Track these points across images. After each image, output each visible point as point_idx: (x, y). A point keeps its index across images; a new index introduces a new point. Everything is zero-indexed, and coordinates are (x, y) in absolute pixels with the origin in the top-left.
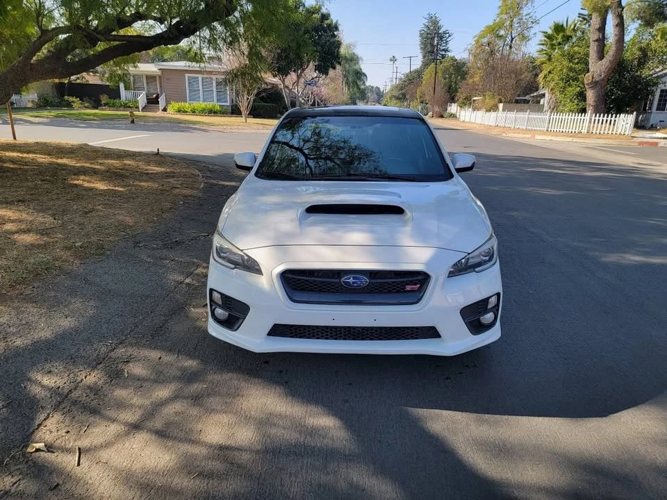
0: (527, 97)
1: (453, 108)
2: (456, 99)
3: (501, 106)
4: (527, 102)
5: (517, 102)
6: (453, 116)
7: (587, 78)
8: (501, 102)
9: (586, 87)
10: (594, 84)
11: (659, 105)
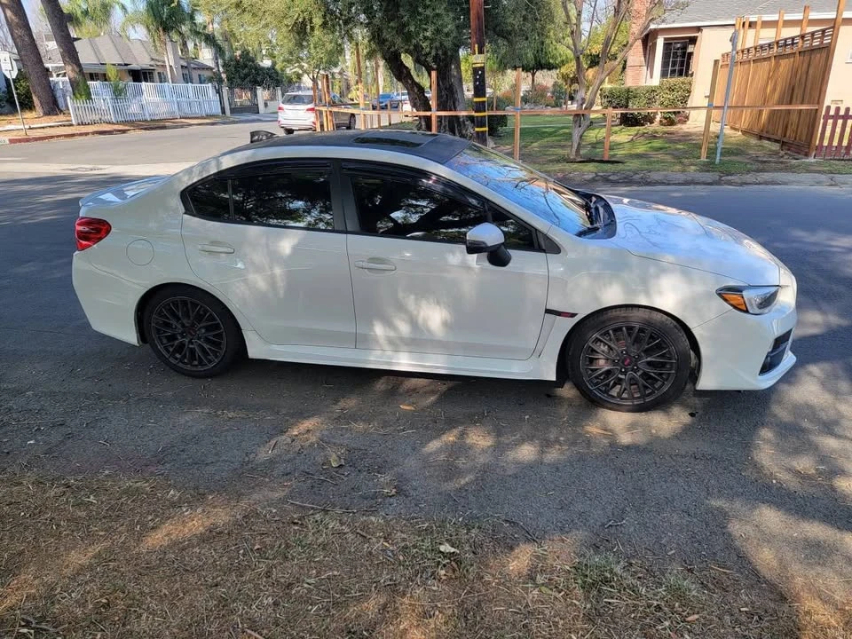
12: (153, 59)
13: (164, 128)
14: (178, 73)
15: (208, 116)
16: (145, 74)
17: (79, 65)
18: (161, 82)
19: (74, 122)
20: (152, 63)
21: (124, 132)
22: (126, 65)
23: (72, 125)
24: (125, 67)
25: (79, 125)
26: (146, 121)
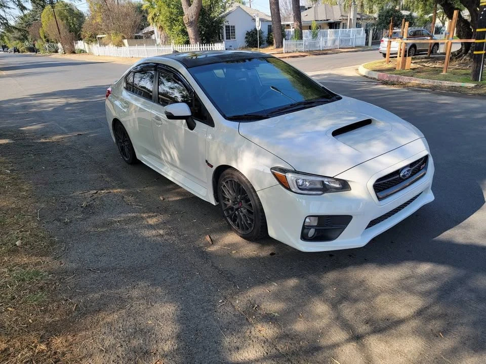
0: (140, 34)
1: (80, 45)
2: (82, 37)
3: (125, 41)
4: (140, 37)
5: (136, 38)
6: (82, 52)
7: (186, 19)
8: (124, 38)
9: (186, 25)
10: (191, 24)
11: (227, 36)
12: (342, 16)
13: (326, 54)
14: (354, 22)
15: (356, 47)
16: (336, 24)
17: (300, 22)
18: (343, 28)
19: (284, 52)
20: (341, 18)
21: (304, 56)
22: (327, 20)
23: (283, 53)
24: (326, 22)
25: (286, 53)
26: (320, 50)
